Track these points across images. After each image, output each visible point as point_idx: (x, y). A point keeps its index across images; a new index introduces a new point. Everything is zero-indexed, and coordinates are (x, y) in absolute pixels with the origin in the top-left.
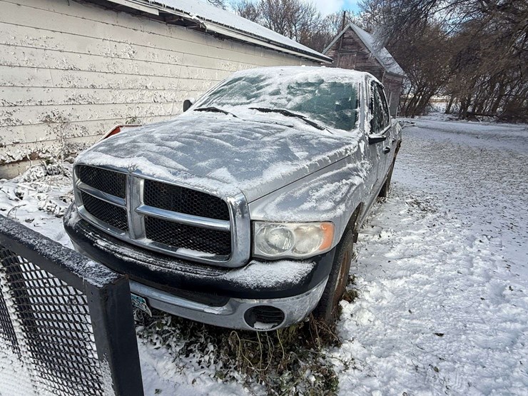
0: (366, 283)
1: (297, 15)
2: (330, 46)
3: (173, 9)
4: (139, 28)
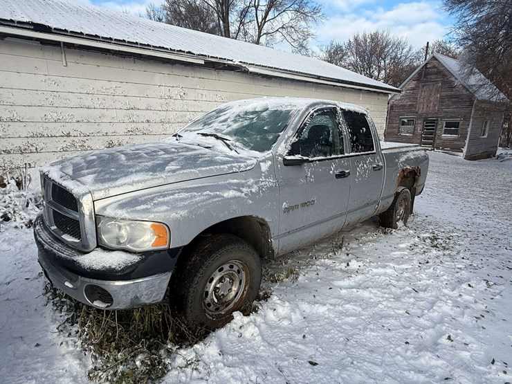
0: (279, 302)
1: (386, 50)
2: (411, 76)
3: (217, 58)
4: (190, 75)
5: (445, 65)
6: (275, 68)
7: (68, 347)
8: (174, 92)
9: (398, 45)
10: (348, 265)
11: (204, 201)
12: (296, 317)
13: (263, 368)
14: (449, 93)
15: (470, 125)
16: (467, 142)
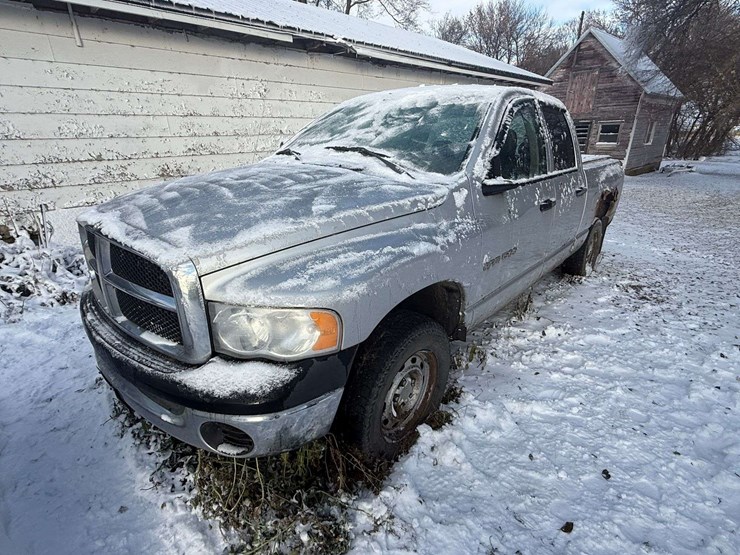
0: (476, 402)
1: (519, 26)
2: (558, 63)
3: (311, 32)
4: (272, 61)
5: (604, 44)
6: (392, 49)
7: (176, 511)
8: (251, 88)
9: (535, 18)
10: (544, 334)
11: (387, 264)
12: (507, 424)
13: (491, 519)
14: (608, 85)
15: (634, 128)
16: (628, 151)
